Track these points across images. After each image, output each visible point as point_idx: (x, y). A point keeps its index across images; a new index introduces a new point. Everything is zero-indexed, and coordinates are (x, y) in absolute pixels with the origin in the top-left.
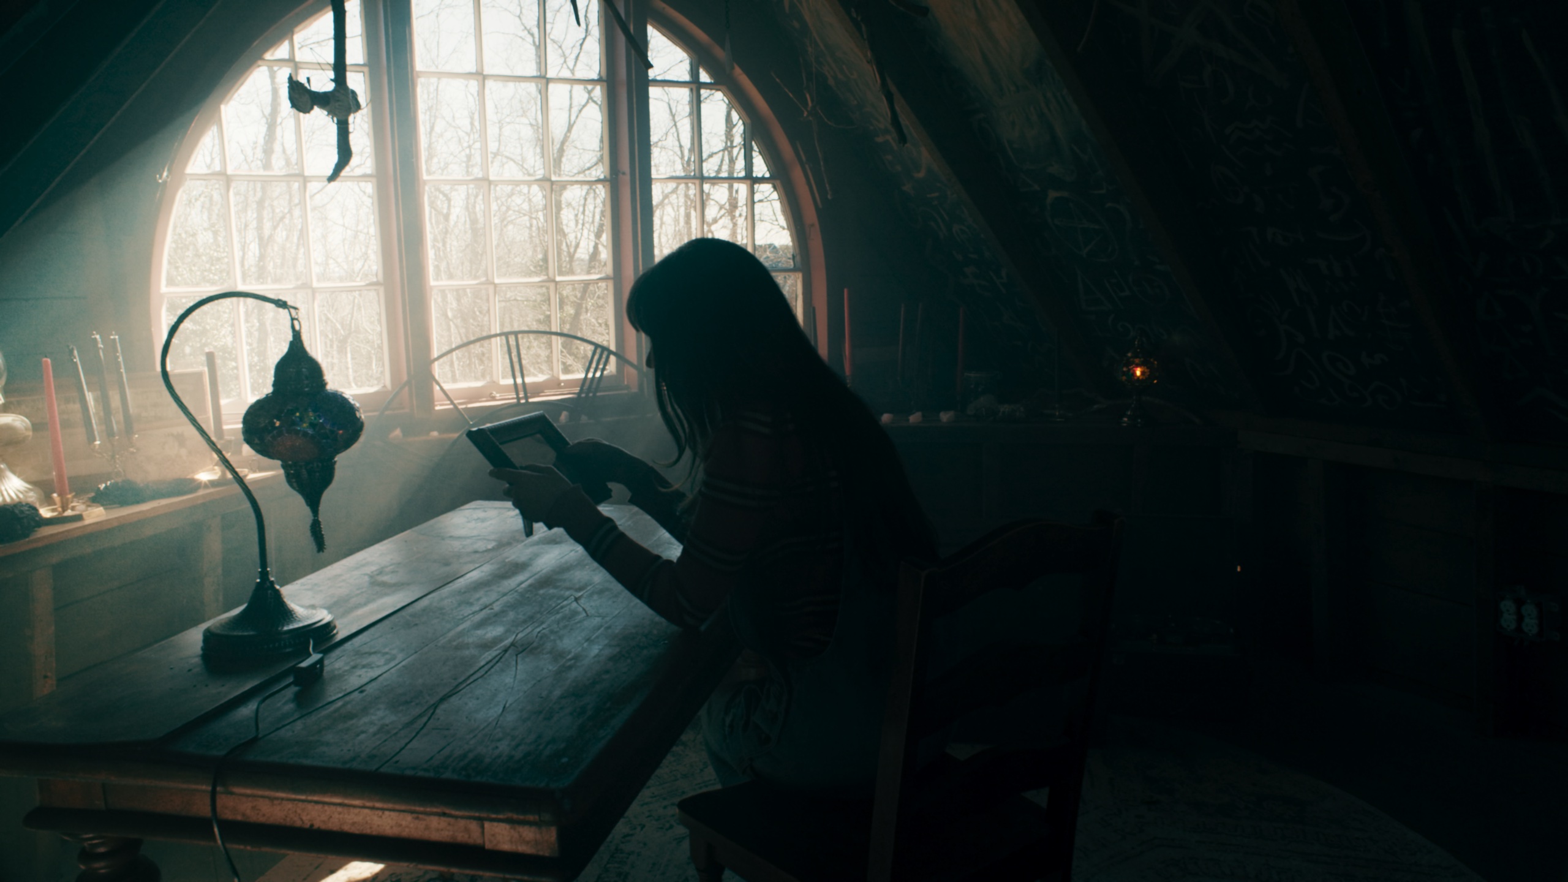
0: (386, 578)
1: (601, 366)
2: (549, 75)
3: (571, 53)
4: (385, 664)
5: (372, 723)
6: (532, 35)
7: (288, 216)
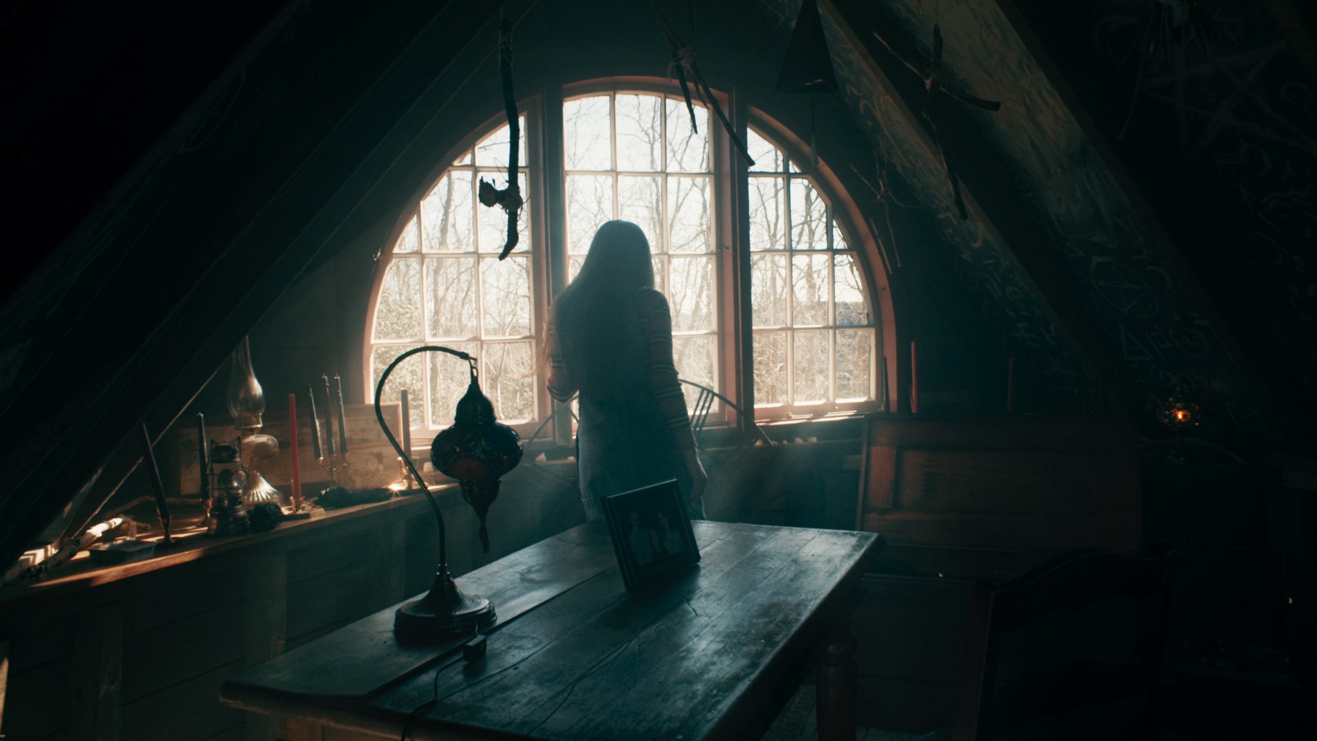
0: (533, 576)
1: (707, 405)
2: (668, 171)
3: (679, 148)
4: (534, 647)
5: (524, 695)
6: (648, 135)
7: (456, 281)
